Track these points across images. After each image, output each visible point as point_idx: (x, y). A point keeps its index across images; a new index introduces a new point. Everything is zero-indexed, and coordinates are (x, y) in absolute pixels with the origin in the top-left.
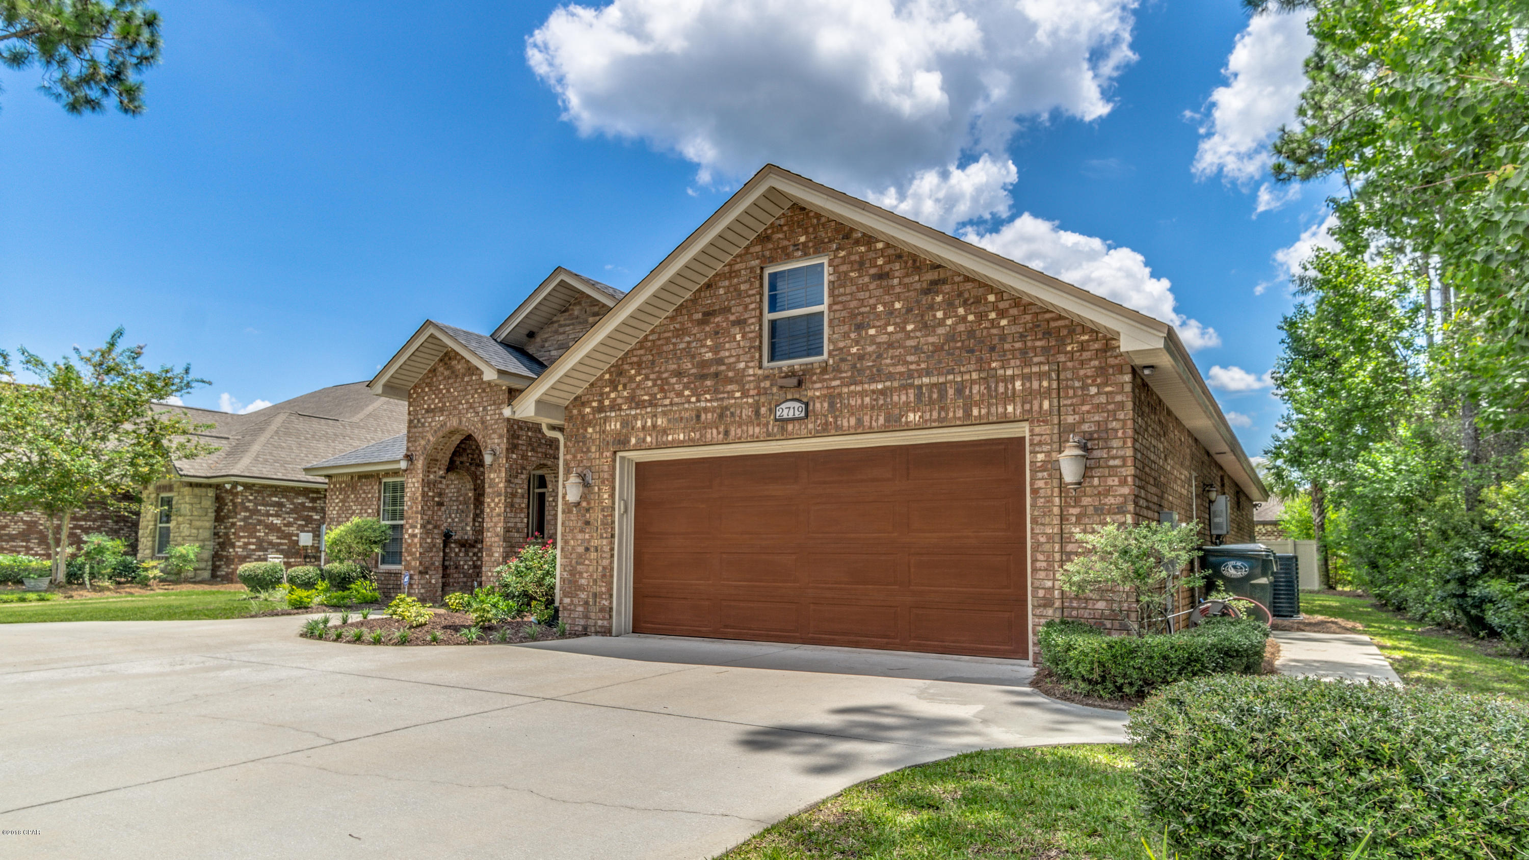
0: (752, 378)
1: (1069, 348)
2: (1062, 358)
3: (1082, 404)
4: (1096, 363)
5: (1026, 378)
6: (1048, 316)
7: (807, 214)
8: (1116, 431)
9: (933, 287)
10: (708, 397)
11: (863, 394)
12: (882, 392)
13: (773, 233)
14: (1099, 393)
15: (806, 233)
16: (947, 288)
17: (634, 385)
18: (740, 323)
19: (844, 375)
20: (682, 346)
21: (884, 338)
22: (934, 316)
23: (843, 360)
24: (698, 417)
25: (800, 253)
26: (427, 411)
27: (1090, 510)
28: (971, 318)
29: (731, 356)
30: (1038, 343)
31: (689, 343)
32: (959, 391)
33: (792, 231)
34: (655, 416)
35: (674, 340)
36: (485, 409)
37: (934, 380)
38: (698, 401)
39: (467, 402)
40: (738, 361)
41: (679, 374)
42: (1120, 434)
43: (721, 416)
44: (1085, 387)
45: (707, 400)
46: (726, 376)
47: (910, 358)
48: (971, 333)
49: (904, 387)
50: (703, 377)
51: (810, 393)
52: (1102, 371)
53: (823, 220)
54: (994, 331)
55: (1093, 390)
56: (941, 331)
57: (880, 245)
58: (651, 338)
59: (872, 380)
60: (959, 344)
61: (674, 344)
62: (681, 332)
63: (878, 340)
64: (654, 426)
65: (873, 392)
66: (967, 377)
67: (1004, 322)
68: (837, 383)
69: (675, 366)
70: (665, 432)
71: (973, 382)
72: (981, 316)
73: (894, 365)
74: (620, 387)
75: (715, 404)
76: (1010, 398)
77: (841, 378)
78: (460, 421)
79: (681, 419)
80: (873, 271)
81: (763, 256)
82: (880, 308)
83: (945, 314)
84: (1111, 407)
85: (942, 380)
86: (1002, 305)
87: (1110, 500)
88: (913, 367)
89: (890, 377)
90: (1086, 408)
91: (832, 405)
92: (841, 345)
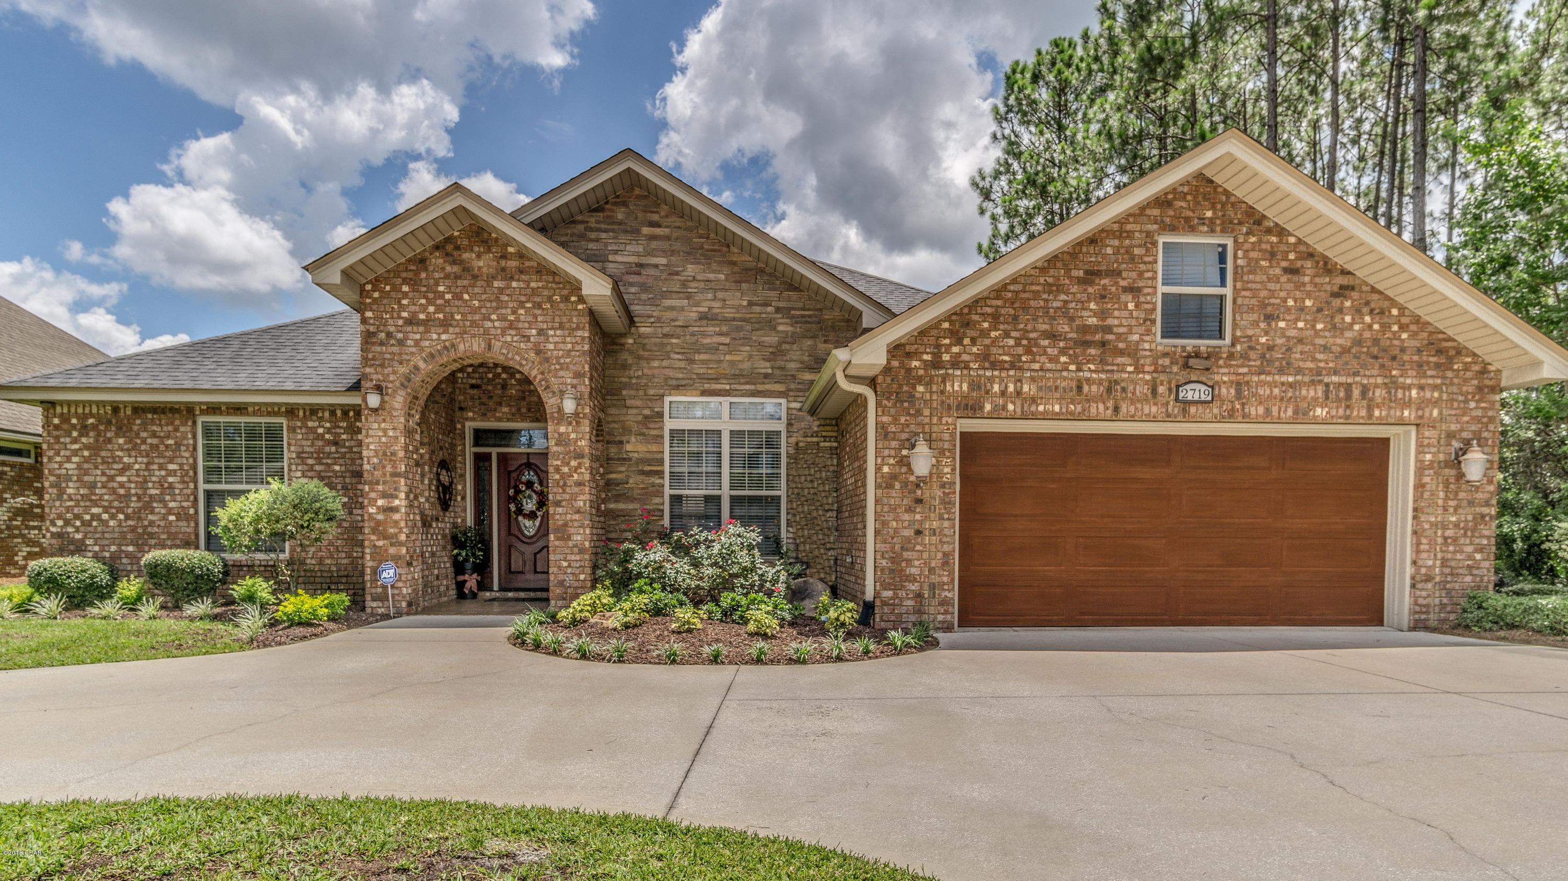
0: (1148, 353)
1: (1456, 367)
2: (1449, 374)
3: (1463, 415)
4: (1475, 382)
5: (1421, 388)
6: (1441, 336)
7: (1215, 189)
8: (1487, 439)
9: (1343, 291)
10: (1092, 367)
11: (1269, 384)
12: (1291, 385)
13: (1175, 199)
14: (1476, 408)
15: (1213, 208)
16: (1355, 295)
17: (987, 342)
18: (1133, 290)
19: (1252, 363)
20: (1055, 304)
21: (1292, 333)
22: (1343, 319)
23: (1251, 348)
24: (1080, 388)
25: (1206, 228)
26: (410, 322)
27: (1465, 503)
28: (1376, 327)
29: (1121, 325)
30: (1432, 359)
31: (1066, 302)
32: (1364, 393)
33: (1197, 203)
34: (1020, 381)
35: (1045, 296)
36: (541, 332)
37: (1343, 379)
38: (1079, 370)
39: (502, 318)
40: (1130, 332)
41: (1053, 336)
42: (1490, 442)
43: (1109, 390)
44: (1466, 401)
45: (1090, 370)
46: (1116, 347)
47: (1320, 356)
48: (1376, 341)
49: (1313, 382)
50: (1086, 344)
51: (1217, 378)
52: (1480, 389)
53: (1233, 199)
54: (1396, 342)
55: (1472, 405)
56: (1348, 334)
57: (1292, 240)
58: (1012, 288)
59: (1281, 372)
60: (1365, 350)
61: (1046, 301)
62: (1056, 288)
63: (1289, 333)
64: (1018, 393)
65: (1283, 384)
66: (1372, 380)
67: (1404, 336)
68: (1245, 370)
69: (1046, 327)
70: (1034, 400)
71: (1377, 386)
72: (1385, 327)
73: (1303, 360)
74: (967, 341)
75: (1103, 376)
76: (1407, 404)
77: (1248, 366)
78: (489, 347)
79: (1057, 388)
80: (1284, 264)
81: (1162, 221)
82: (1291, 303)
83: (1353, 319)
84: (1485, 420)
85: (1350, 380)
86: (1404, 320)
87: (1480, 496)
88: (1322, 365)
89: (1299, 371)
90: (1466, 419)
91: (1239, 392)
92: (1250, 332)
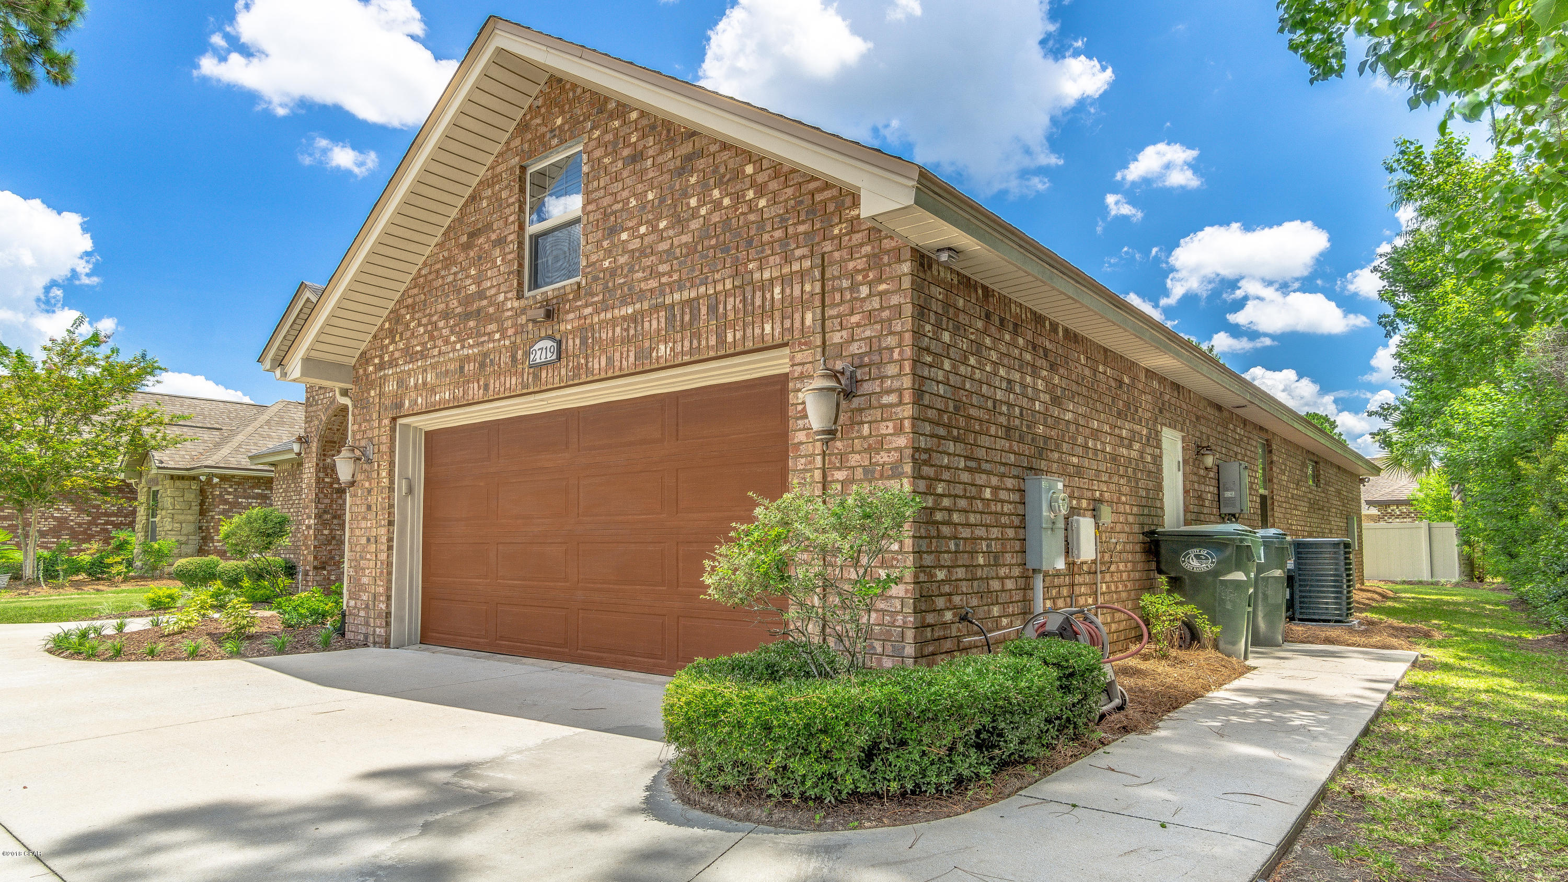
0: (510, 313)
1: (836, 231)
2: (828, 247)
3: (852, 313)
4: (867, 249)
5: (785, 280)
6: (812, 186)
7: (564, 86)
8: (891, 350)
9: (686, 165)
10: (471, 341)
11: (614, 322)
12: (634, 319)
13: (531, 119)
14: (870, 295)
15: (562, 112)
16: (701, 163)
17: (409, 333)
18: (501, 242)
19: (596, 299)
20: (450, 279)
21: (636, 244)
22: (688, 204)
23: (596, 279)
24: (462, 368)
25: (556, 140)
27: (859, 473)
28: (726, 201)
29: (492, 286)
30: (802, 228)
31: (455, 274)
32: (713, 309)
33: (549, 112)
34: (426, 370)
35: (443, 273)
37: (685, 295)
38: (463, 347)
40: (498, 293)
41: (446, 315)
42: (896, 356)
43: (482, 365)
44: (854, 287)
45: (470, 346)
46: (487, 314)
47: (664, 268)
48: (726, 221)
49: (656, 308)
50: (467, 316)
51: (562, 328)
52: (874, 260)
53: (579, 91)
54: (752, 217)
55: (864, 291)
56: (695, 225)
57: (634, 115)
58: (423, 272)
59: (624, 303)
60: (713, 242)
61: (443, 277)
62: (449, 262)
63: (631, 247)
64: (425, 383)
65: (624, 318)
66: (720, 287)
67: (762, 203)
68: (588, 310)
69: (443, 306)
70: (433, 391)
71: (727, 293)
72: (738, 197)
73: (646, 279)
74: (397, 338)
75: (476, 350)
76: (766, 313)
77: (592, 304)
79: (447, 371)
80: (626, 152)
81: (523, 151)
82: (633, 202)
83: (699, 200)
84: (886, 314)
85: (693, 294)
86: (761, 178)
87: (883, 458)
88: (664, 280)
89: (641, 295)
90: (855, 319)
91: (584, 342)
92: (594, 258)
